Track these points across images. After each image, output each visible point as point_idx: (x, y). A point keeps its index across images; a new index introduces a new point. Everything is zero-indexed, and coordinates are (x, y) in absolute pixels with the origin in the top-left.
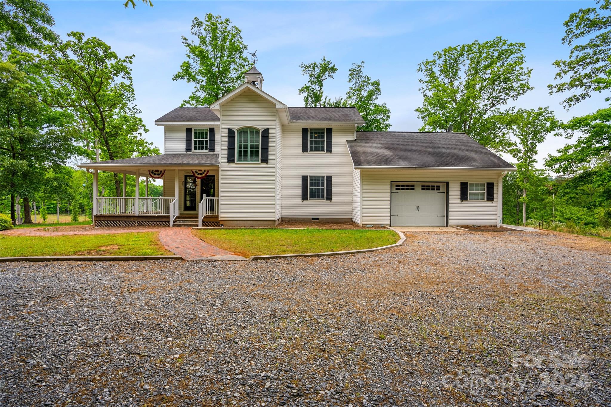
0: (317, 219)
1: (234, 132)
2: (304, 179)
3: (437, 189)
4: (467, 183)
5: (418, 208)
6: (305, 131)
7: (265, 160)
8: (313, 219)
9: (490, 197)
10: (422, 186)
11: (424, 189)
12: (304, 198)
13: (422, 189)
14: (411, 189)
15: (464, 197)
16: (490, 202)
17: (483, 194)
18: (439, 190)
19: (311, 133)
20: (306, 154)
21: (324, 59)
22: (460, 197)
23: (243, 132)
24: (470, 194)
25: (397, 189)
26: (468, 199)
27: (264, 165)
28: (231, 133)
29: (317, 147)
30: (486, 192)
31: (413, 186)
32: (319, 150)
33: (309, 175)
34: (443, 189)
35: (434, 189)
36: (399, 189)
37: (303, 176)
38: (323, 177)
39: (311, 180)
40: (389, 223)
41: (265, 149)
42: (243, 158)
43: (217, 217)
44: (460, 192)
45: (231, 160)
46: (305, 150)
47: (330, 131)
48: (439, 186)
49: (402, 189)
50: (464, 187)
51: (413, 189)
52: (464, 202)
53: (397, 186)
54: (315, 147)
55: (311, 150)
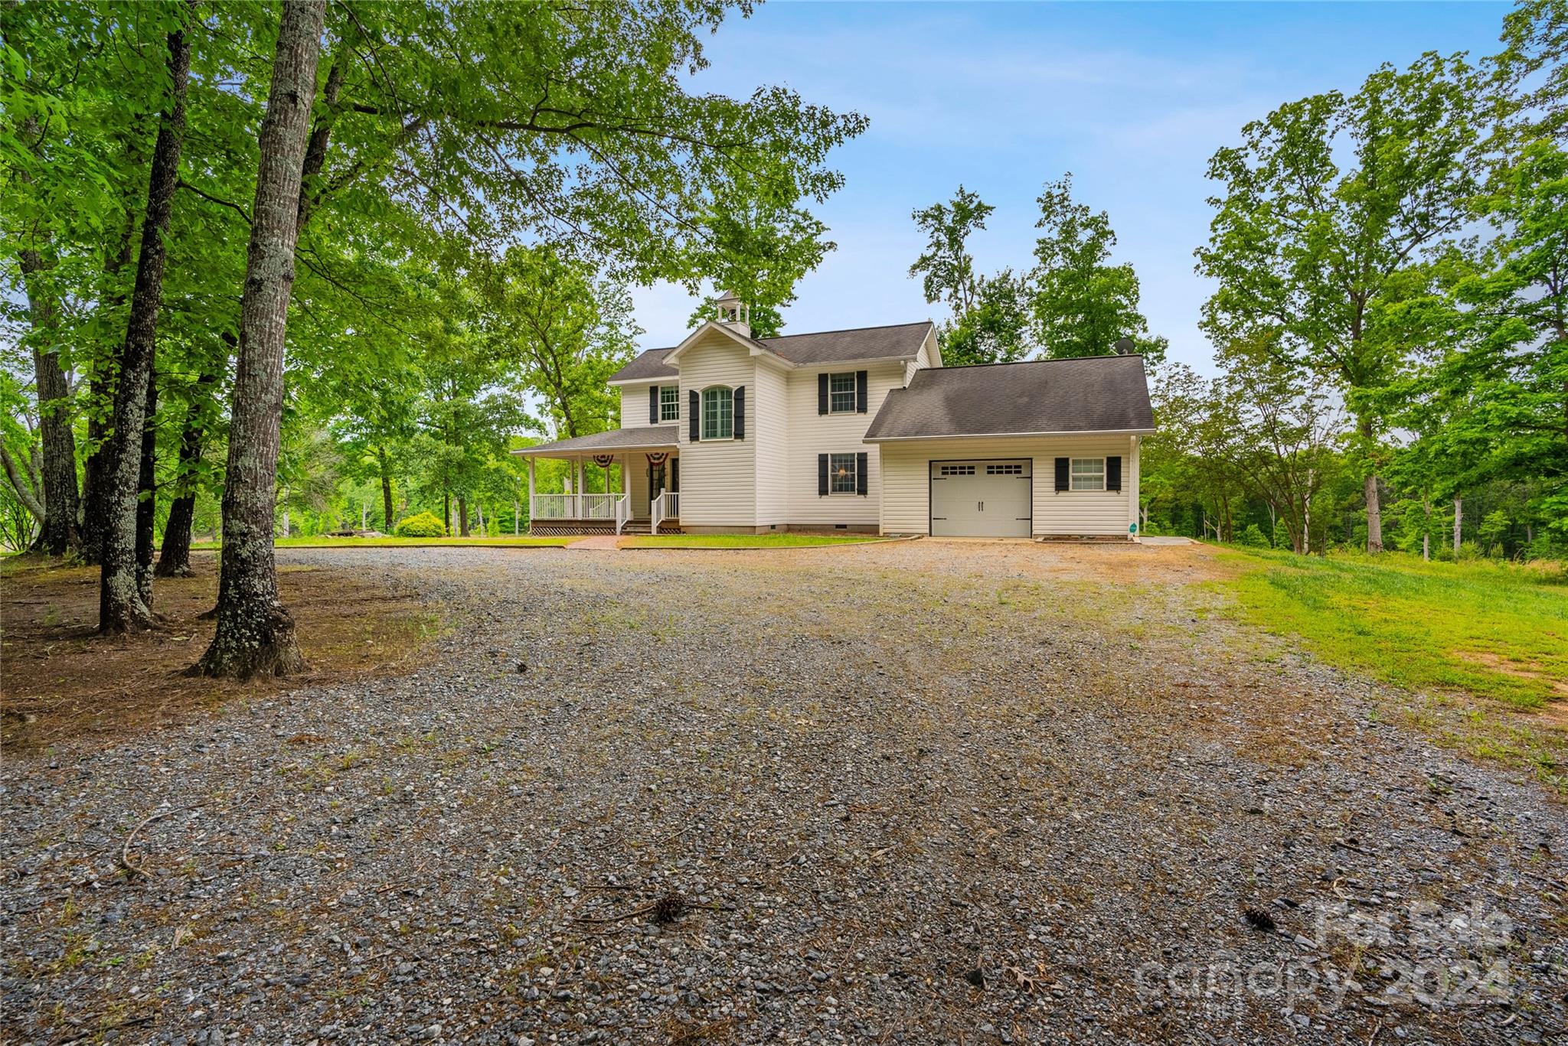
0: (845, 526)
1: (697, 395)
2: (823, 459)
3: (1016, 472)
4: (1067, 459)
5: (981, 506)
6: (823, 379)
7: (740, 435)
8: (838, 526)
9: (1114, 483)
10: (989, 467)
11: (993, 473)
12: (823, 491)
13: (989, 473)
14: (969, 473)
15: (1062, 484)
16: (1114, 493)
17: (1101, 478)
18: (1020, 472)
19: (832, 381)
20: (824, 417)
21: (961, 191)
22: (1054, 485)
23: (711, 393)
24: (1074, 479)
25: (943, 473)
26: (1071, 489)
27: (738, 442)
28: (693, 395)
29: (843, 405)
30: (1105, 474)
31: (973, 468)
32: (846, 409)
33: (830, 452)
34: (1025, 472)
35: (1010, 472)
36: (947, 473)
37: (820, 455)
38: (853, 455)
39: (833, 461)
40: (928, 531)
41: (740, 418)
42: (711, 433)
43: (678, 521)
44: (1053, 475)
45: (694, 437)
46: (823, 410)
47: (863, 376)
48: (1020, 467)
49: (952, 473)
50: (1061, 467)
51: (973, 473)
52: (1061, 493)
53: (943, 468)
54: (841, 405)
55: (834, 409)
